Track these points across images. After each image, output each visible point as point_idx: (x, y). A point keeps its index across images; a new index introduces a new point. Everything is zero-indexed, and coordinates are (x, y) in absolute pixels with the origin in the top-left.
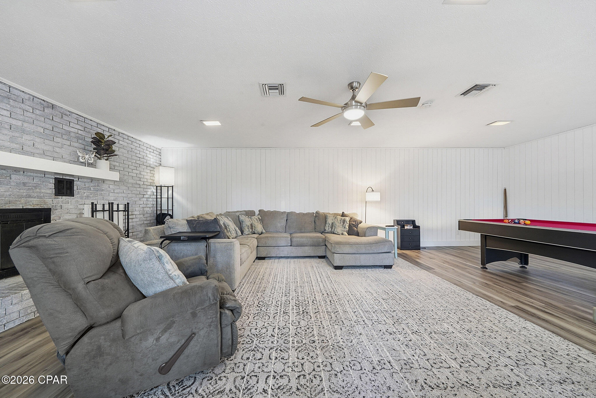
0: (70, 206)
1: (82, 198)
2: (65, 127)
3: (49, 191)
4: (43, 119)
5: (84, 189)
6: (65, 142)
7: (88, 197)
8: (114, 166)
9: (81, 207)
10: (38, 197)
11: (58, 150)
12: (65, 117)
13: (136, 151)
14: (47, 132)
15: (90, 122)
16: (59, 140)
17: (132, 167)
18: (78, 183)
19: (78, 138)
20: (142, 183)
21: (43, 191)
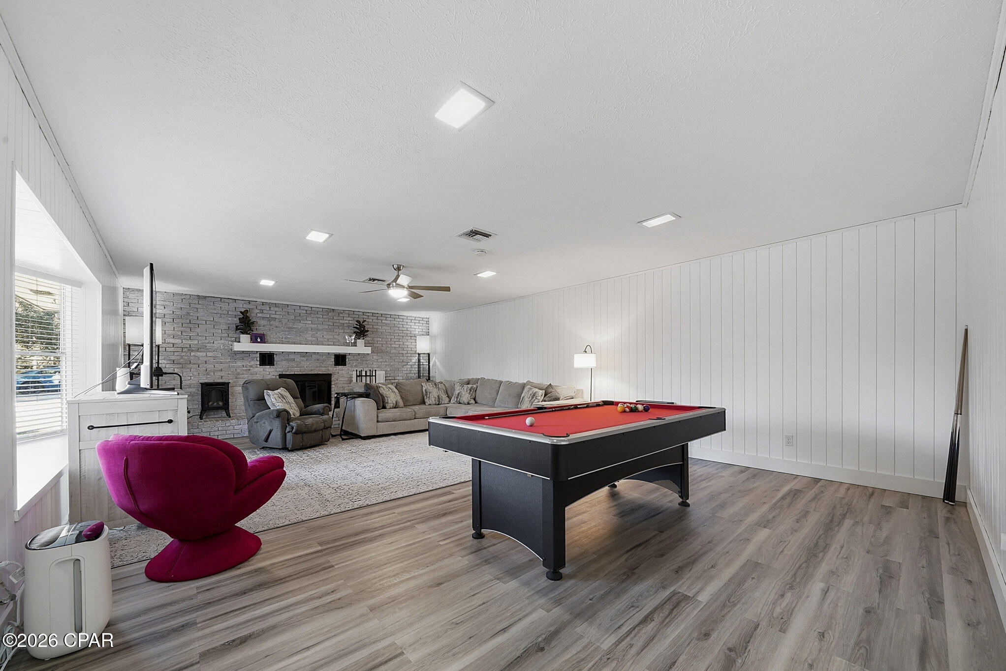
0: (344, 372)
1: (351, 367)
2: (341, 321)
3: (331, 363)
4: (327, 320)
5: (354, 360)
6: (341, 331)
7: (356, 366)
8: (377, 341)
9: (351, 373)
10: (325, 367)
11: (336, 337)
12: (341, 315)
13: (399, 326)
14: (330, 327)
15: (358, 313)
16: (337, 330)
17: (395, 340)
18: (349, 356)
19: (349, 327)
20: (405, 352)
21: (328, 363)
